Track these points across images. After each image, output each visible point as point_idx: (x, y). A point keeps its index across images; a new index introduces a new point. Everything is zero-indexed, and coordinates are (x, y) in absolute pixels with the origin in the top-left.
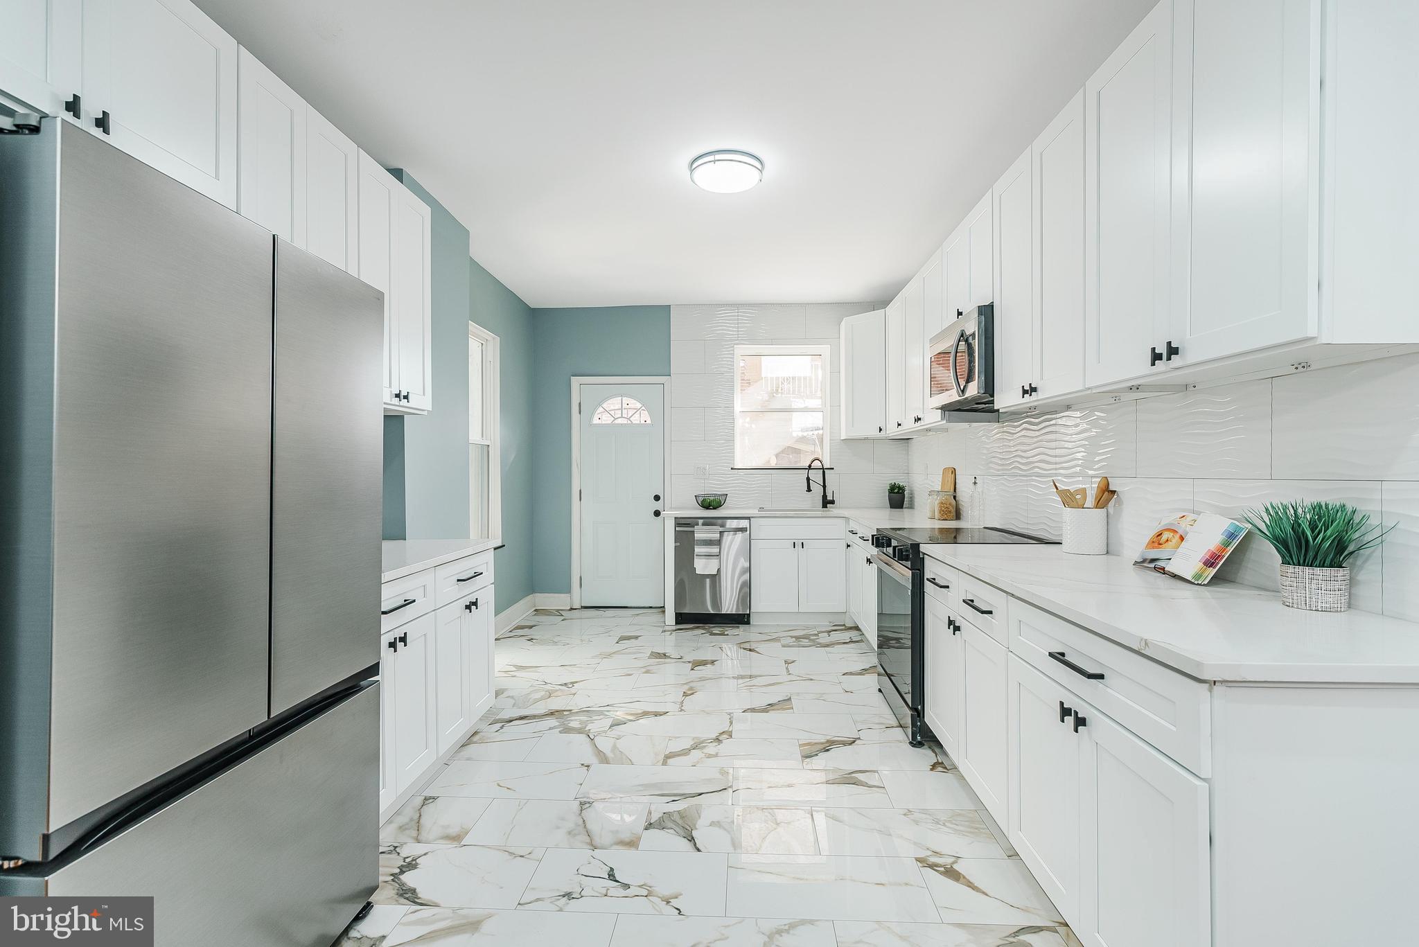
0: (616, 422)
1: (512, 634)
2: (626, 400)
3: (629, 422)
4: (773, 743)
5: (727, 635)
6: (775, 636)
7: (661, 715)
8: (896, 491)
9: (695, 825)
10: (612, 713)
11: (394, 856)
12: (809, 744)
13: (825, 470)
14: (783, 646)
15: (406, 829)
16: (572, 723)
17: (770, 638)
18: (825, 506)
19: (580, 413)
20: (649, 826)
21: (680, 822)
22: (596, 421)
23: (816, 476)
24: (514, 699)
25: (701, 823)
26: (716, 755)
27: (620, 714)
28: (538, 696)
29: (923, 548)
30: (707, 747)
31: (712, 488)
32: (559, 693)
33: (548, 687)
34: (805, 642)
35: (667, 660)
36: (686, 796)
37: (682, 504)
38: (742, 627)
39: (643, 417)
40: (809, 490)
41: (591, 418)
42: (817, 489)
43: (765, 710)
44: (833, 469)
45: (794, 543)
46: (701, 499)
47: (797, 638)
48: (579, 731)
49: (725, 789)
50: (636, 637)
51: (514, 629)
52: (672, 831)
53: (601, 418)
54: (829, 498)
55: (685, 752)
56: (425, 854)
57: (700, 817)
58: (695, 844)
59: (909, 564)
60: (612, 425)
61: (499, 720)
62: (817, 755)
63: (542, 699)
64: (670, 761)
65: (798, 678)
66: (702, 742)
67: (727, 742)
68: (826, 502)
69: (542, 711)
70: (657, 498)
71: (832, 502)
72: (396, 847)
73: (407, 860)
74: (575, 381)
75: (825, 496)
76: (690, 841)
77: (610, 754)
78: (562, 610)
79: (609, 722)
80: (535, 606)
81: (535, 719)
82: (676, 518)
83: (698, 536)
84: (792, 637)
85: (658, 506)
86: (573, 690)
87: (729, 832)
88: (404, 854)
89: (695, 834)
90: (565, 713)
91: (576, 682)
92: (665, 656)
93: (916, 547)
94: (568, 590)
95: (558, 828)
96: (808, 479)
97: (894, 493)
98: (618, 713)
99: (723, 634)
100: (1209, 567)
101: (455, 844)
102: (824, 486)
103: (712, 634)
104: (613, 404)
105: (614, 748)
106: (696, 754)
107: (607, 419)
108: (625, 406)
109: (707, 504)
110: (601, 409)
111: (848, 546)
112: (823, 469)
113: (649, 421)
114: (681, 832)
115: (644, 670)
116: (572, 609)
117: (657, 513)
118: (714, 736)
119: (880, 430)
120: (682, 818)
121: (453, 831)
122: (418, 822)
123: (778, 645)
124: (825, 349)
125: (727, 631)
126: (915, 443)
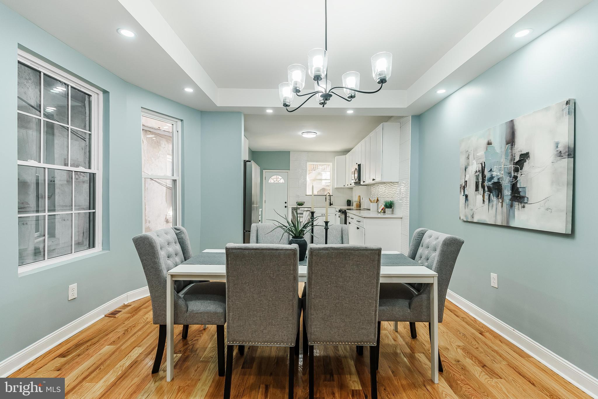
0: (275, 182)
2: (278, 176)
3: (278, 182)
13: (331, 196)
18: (330, 205)
19: (265, 180)
22: (269, 182)
23: (328, 198)
29: (347, 211)
31: (300, 200)
37: (293, 204)
39: (282, 181)
40: (326, 201)
41: (268, 181)
42: (328, 201)
44: (333, 196)
46: (298, 203)
53: (271, 181)
59: (344, 214)
68: (331, 204)
70: (286, 203)
71: (332, 204)
74: (264, 171)
75: (330, 203)
82: (292, 208)
83: (298, 212)
85: (286, 205)
93: (345, 211)
96: (326, 198)
97: (348, 202)
102: (330, 200)
104: (274, 177)
107: (272, 181)
108: (277, 178)
110: (271, 178)
111: (336, 215)
113: (284, 182)
117: (286, 207)
119: (344, 186)
124: (331, 164)
126: (353, 189)
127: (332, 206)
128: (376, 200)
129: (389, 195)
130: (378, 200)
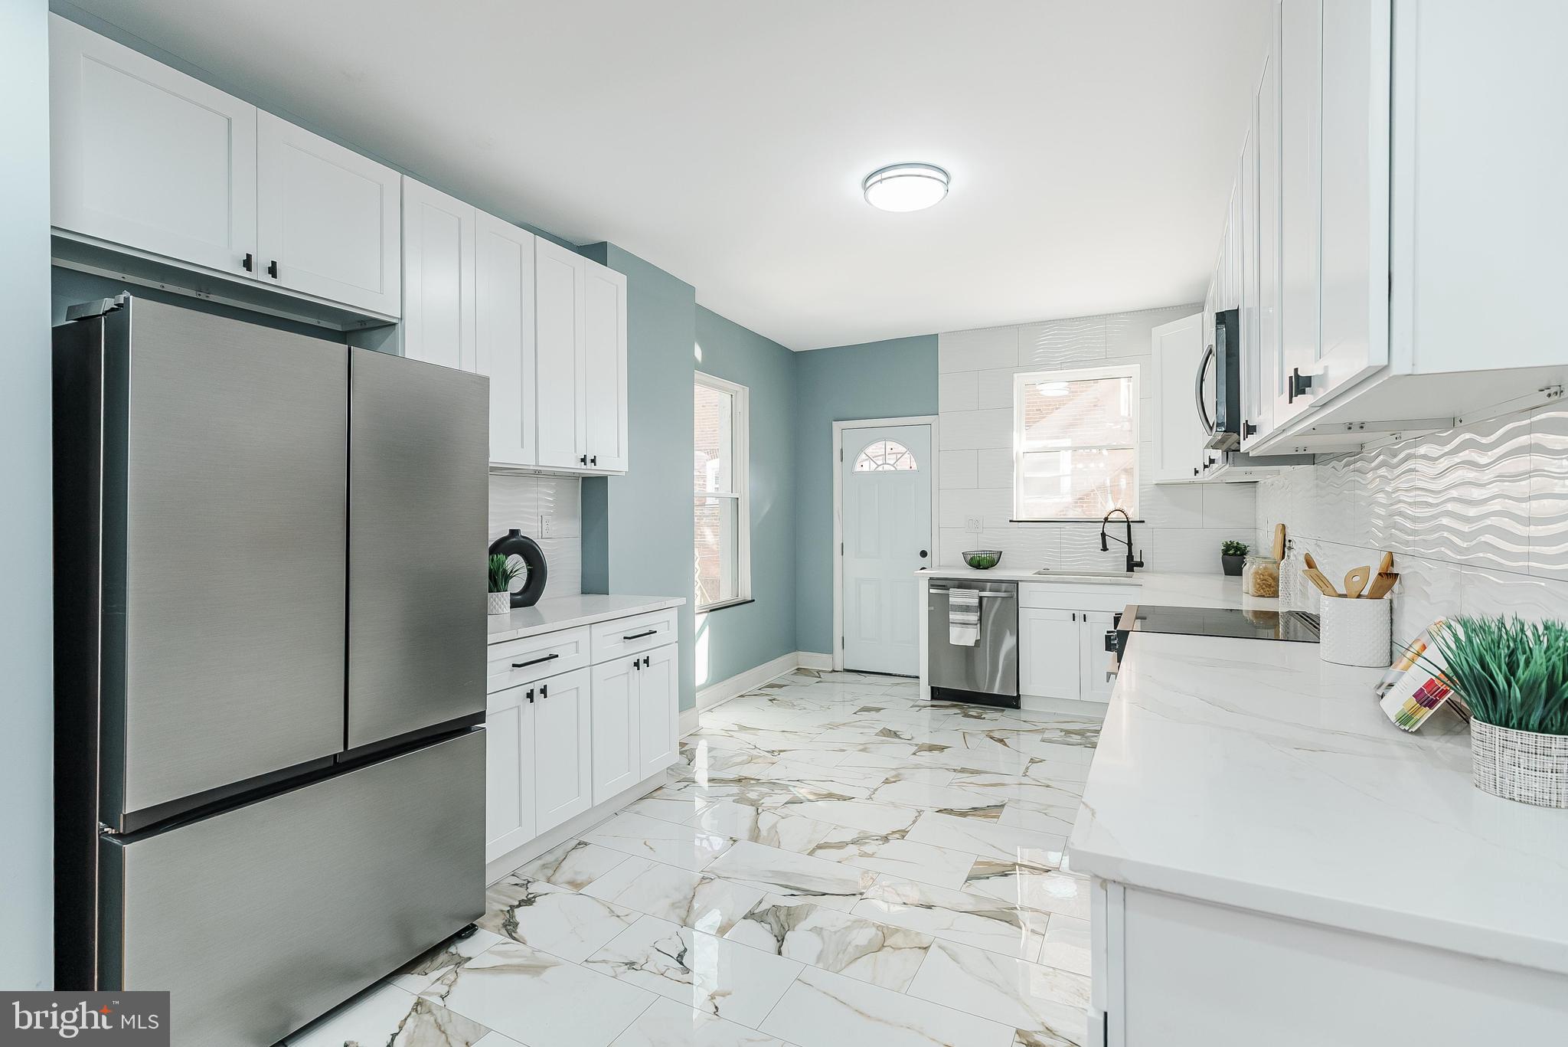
0: (880, 469)
1: (761, 692)
2: (890, 445)
3: (894, 469)
4: (945, 853)
5: (984, 718)
6: (1041, 726)
7: (845, 800)
8: (1231, 552)
9: (794, 927)
10: (796, 789)
11: (523, 889)
12: (989, 864)
13: (1131, 524)
14: (1043, 741)
15: (547, 868)
16: (751, 793)
17: (1036, 728)
18: (1129, 570)
19: (842, 461)
20: (750, 915)
21: (783, 918)
22: (858, 468)
23: (1117, 532)
24: (716, 760)
25: (803, 926)
26: (872, 855)
27: (802, 792)
28: (739, 759)
30: (867, 845)
31: (988, 543)
32: (759, 760)
33: (755, 752)
34: (1076, 738)
35: (897, 740)
36: (807, 893)
37: (946, 562)
38: (1009, 712)
39: (907, 463)
40: (1105, 548)
41: (853, 465)
42: (1119, 550)
43: (963, 814)
44: (1143, 522)
45: (1074, 614)
46: (971, 556)
47: (1068, 732)
48: (753, 803)
49: (854, 895)
50: (878, 710)
51: (765, 687)
52: (768, 927)
53: (864, 466)
54: (1137, 559)
55: (841, 845)
56: (546, 894)
57: (806, 918)
58: (780, 947)
60: (875, 473)
61: (688, 779)
62: (988, 878)
63: (741, 763)
64: (819, 852)
65: (1034, 783)
66: (867, 838)
67: (895, 843)
68: (1132, 565)
69: (731, 777)
70: (924, 554)
71: (1141, 564)
72: (529, 882)
73: (530, 896)
74: (837, 426)
75: (1130, 557)
76: (778, 941)
77: (764, 833)
78: (823, 671)
79: (788, 798)
80: (798, 665)
81: (720, 783)
82: (932, 578)
83: (952, 600)
84: (1062, 730)
85: (923, 563)
86: (775, 759)
87: (824, 943)
88: (530, 891)
89: (788, 935)
90: (752, 782)
91: (784, 751)
92: (896, 735)
93: (1125, 635)
94: (831, 651)
95: (667, 897)
96: (1103, 535)
97: (1230, 555)
98: (802, 791)
99: (979, 717)
100: (1425, 706)
101: (575, 891)
102: (1130, 544)
103: (967, 716)
104: (874, 449)
105: (774, 826)
106: (853, 849)
107: (869, 467)
108: (888, 450)
109: (977, 564)
110: (863, 456)
112: (1128, 522)
113: (915, 467)
114: (776, 927)
115: (861, 747)
116: (834, 671)
118: (884, 833)
119: (1196, 472)
120: (788, 915)
121: (580, 879)
122: (560, 864)
123: (1038, 737)
124: (1133, 372)
125: (986, 713)
126: (1260, 488)
127: (1138, 575)
128: (1373, 575)
129: (1472, 512)
130: (1389, 576)
